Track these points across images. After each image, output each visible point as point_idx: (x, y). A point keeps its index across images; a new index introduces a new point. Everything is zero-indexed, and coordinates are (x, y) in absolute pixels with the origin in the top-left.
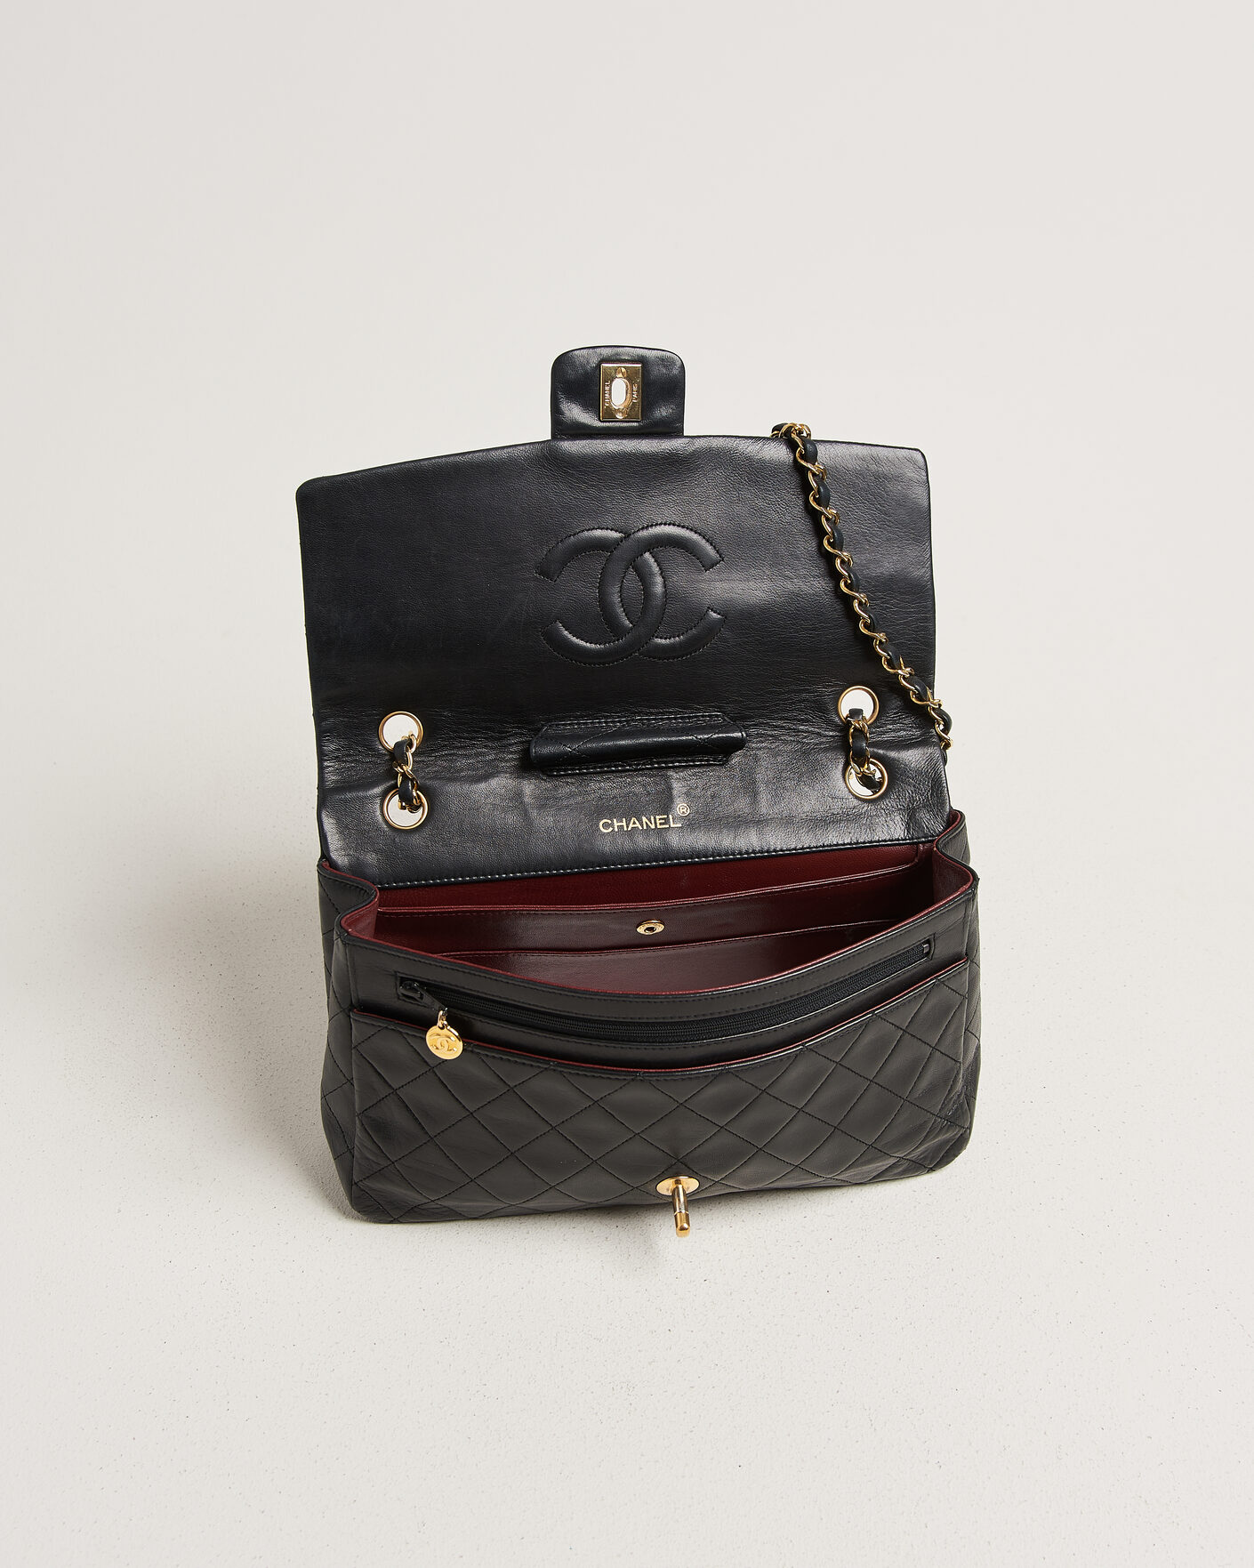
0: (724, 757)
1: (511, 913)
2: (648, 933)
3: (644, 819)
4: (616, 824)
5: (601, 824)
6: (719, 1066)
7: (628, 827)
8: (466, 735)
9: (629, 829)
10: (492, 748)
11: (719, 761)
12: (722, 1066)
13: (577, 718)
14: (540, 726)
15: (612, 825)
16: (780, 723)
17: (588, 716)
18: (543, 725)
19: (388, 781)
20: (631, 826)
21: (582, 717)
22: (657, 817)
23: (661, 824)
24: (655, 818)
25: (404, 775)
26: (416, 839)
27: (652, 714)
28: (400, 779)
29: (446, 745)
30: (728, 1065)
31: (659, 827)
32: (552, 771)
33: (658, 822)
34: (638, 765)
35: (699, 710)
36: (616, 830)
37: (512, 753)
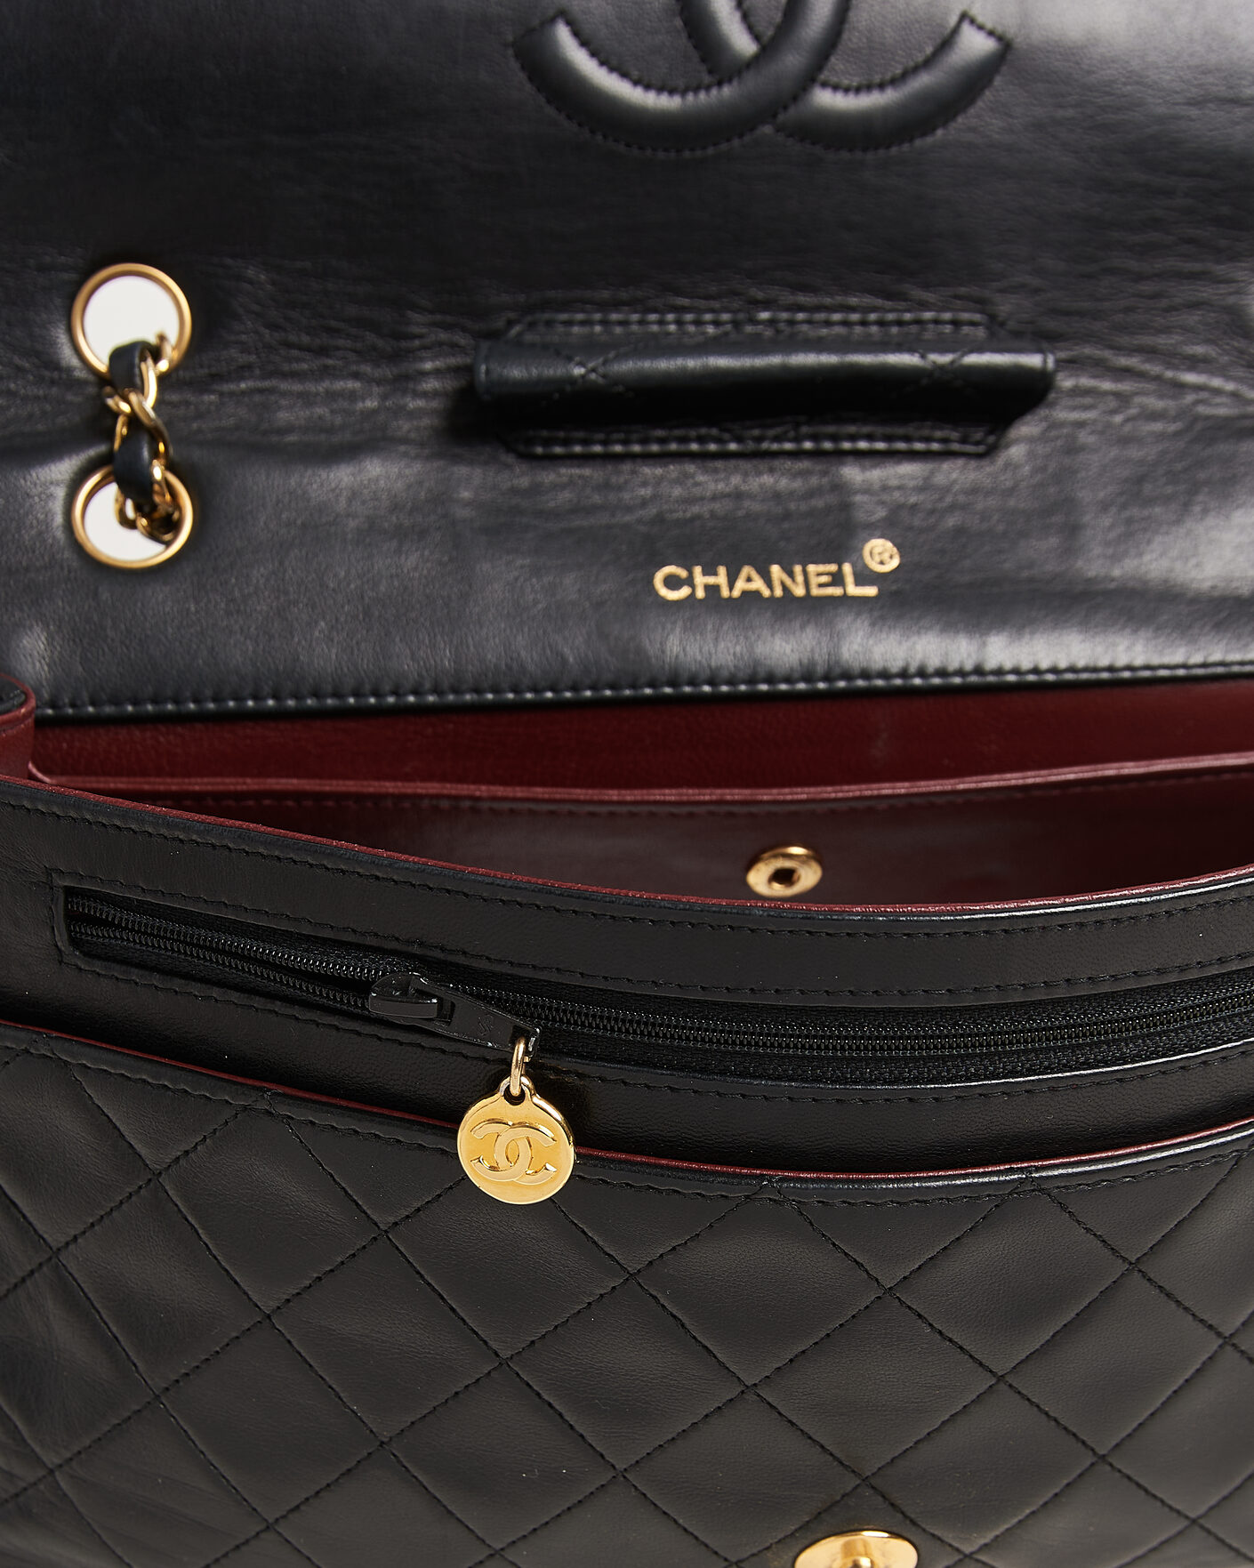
0: (991, 432)
1: (407, 805)
2: (778, 890)
3: (776, 570)
4: (700, 579)
5: (659, 577)
6: (1011, 1171)
7: (731, 586)
8: (306, 339)
9: (736, 593)
10: (370, 380)
11: (977, 443)
12: (1021, 1170)
13: (604, 306)
14: (500, 324)
15: (690, 581)
16: (1133, 362)
17: (632, 304)
18: (510, 323)
19: (89, 443)
20: (741, 585)
21: (616, 305)
22: (812, 568)
23: (821, 585)
24: (805, 573)
25: (134, 420)
26: (158, 596)
27: (801, 308)
28: (121, 429)
29: (249, 367)
30: (1038, 1169)
31: (815, 592)
32: (530, 442)
33: (814, 581)
34: (760, 440)
35: (924, 306)
36: (700, 594)
37: (425, 395)
